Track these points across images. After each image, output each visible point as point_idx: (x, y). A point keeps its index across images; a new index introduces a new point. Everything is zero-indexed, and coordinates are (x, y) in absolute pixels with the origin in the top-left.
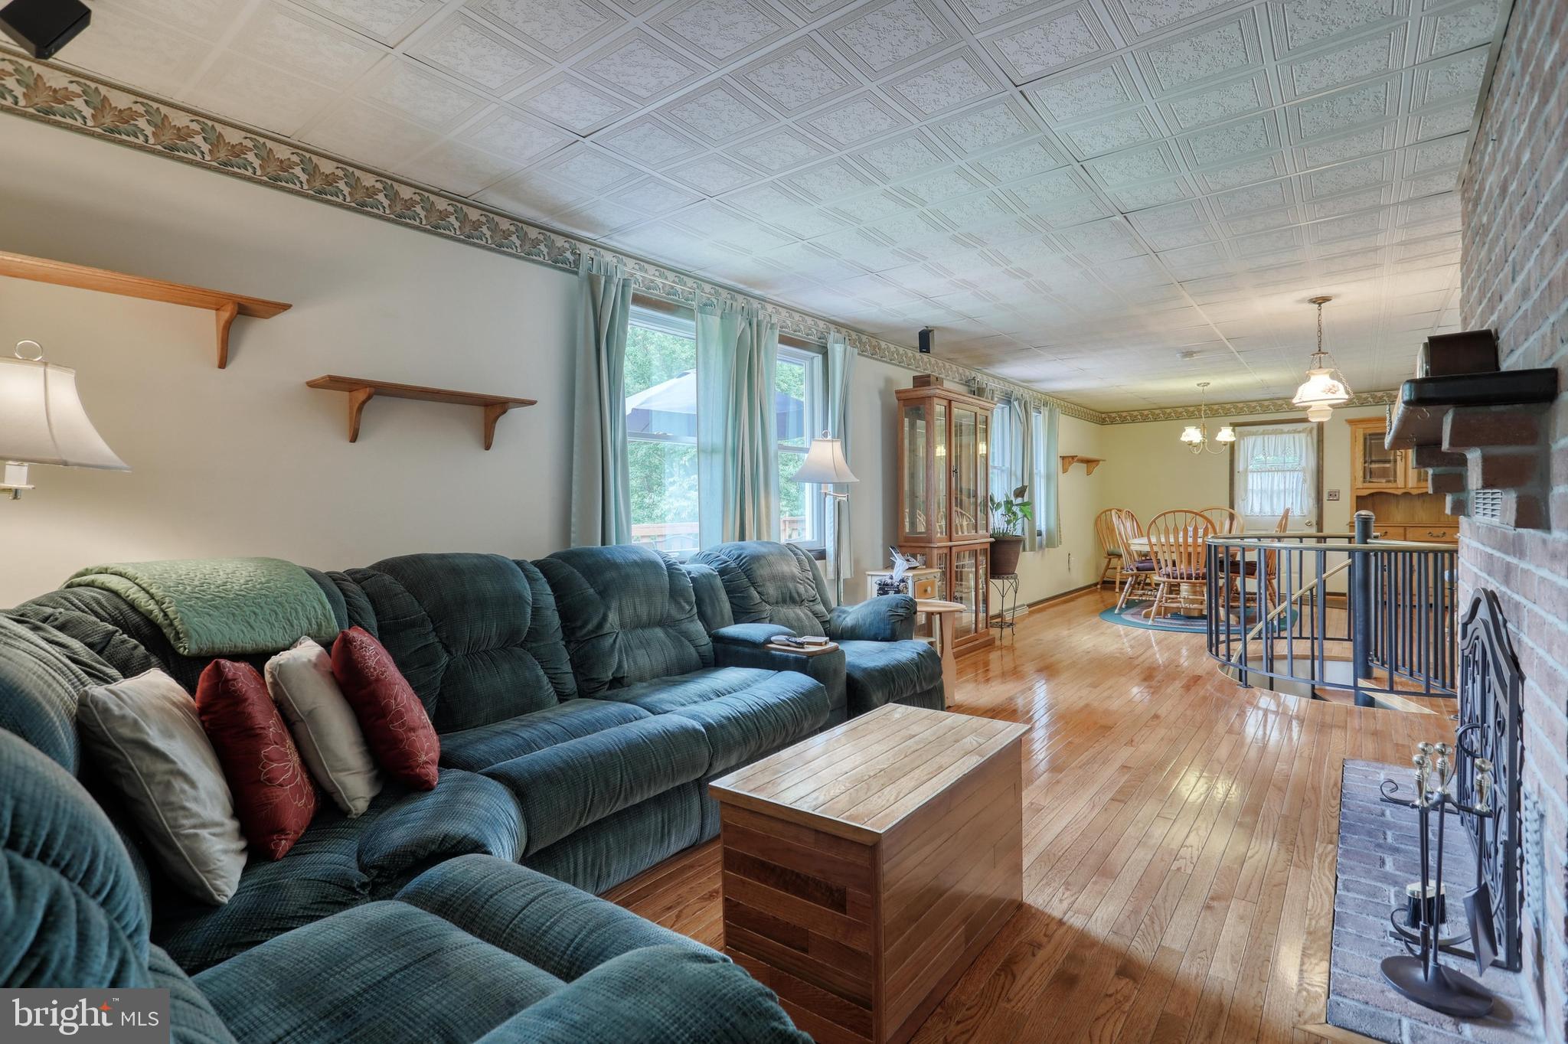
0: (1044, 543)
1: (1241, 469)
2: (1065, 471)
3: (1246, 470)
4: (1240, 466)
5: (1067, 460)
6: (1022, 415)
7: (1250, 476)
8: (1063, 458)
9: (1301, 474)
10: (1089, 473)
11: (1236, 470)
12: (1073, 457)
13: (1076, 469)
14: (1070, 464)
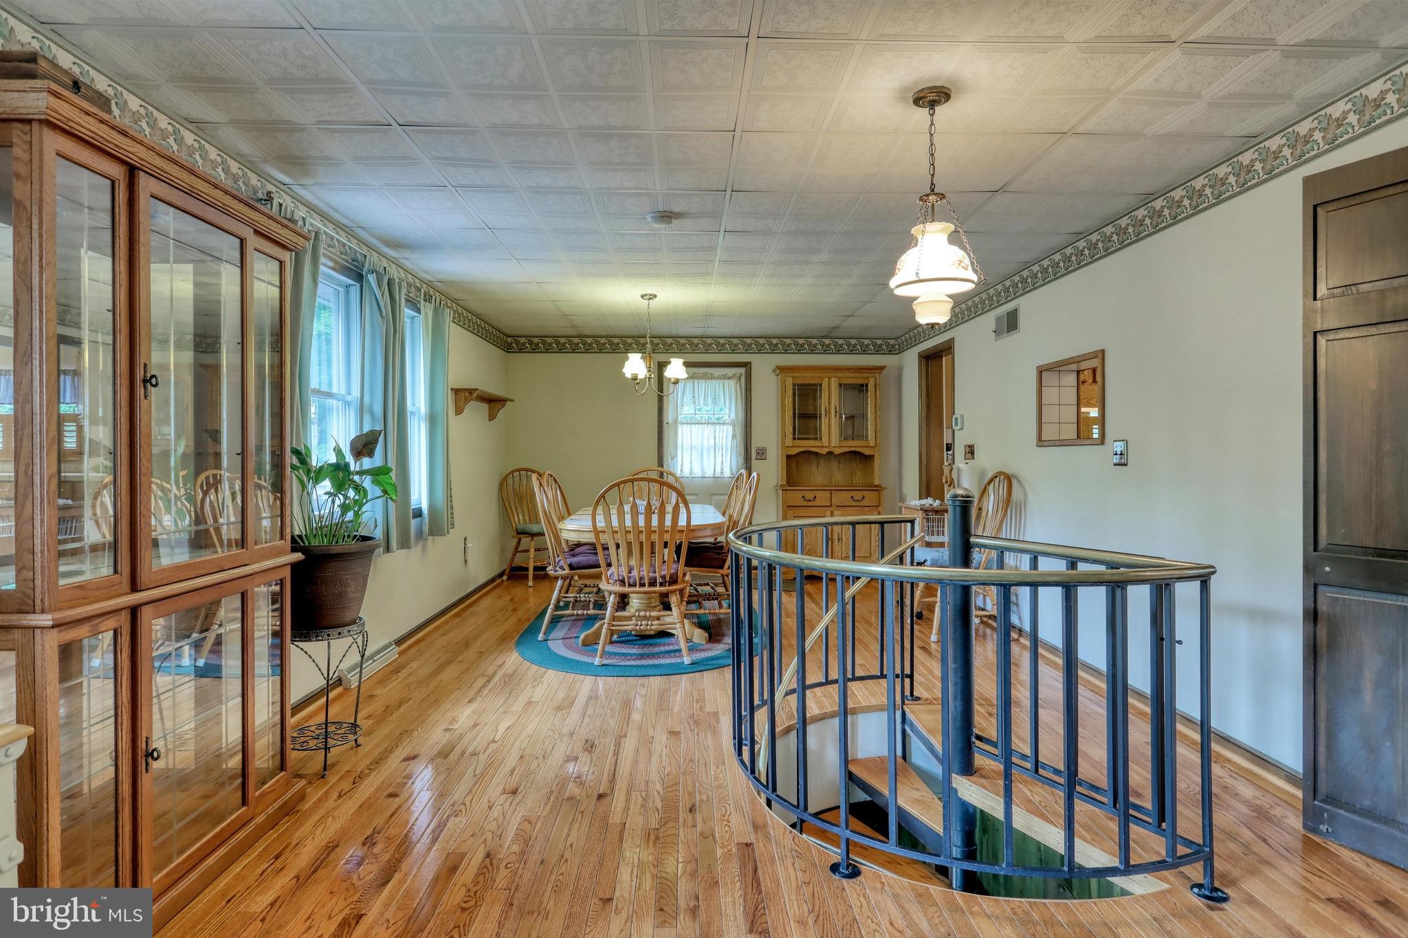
0: (426, 529)
1: (670, 421)
2: (459, 411)
3: (676, 422)
4: (669, 416)
5: (462, 395)
6: (385, 301)
7: (680, 428)
8: (456, 391)
9: (730, 428)
10: (492, 417)
11: (665, 422)
12: (471, 391)
13: (475, 412)
14: (467, 400)
